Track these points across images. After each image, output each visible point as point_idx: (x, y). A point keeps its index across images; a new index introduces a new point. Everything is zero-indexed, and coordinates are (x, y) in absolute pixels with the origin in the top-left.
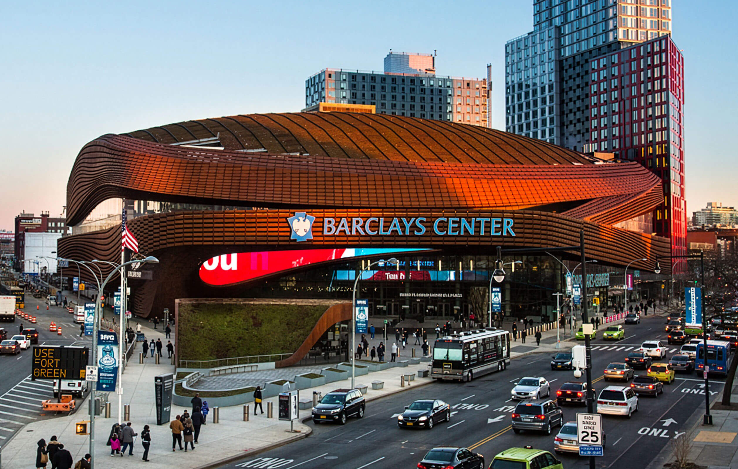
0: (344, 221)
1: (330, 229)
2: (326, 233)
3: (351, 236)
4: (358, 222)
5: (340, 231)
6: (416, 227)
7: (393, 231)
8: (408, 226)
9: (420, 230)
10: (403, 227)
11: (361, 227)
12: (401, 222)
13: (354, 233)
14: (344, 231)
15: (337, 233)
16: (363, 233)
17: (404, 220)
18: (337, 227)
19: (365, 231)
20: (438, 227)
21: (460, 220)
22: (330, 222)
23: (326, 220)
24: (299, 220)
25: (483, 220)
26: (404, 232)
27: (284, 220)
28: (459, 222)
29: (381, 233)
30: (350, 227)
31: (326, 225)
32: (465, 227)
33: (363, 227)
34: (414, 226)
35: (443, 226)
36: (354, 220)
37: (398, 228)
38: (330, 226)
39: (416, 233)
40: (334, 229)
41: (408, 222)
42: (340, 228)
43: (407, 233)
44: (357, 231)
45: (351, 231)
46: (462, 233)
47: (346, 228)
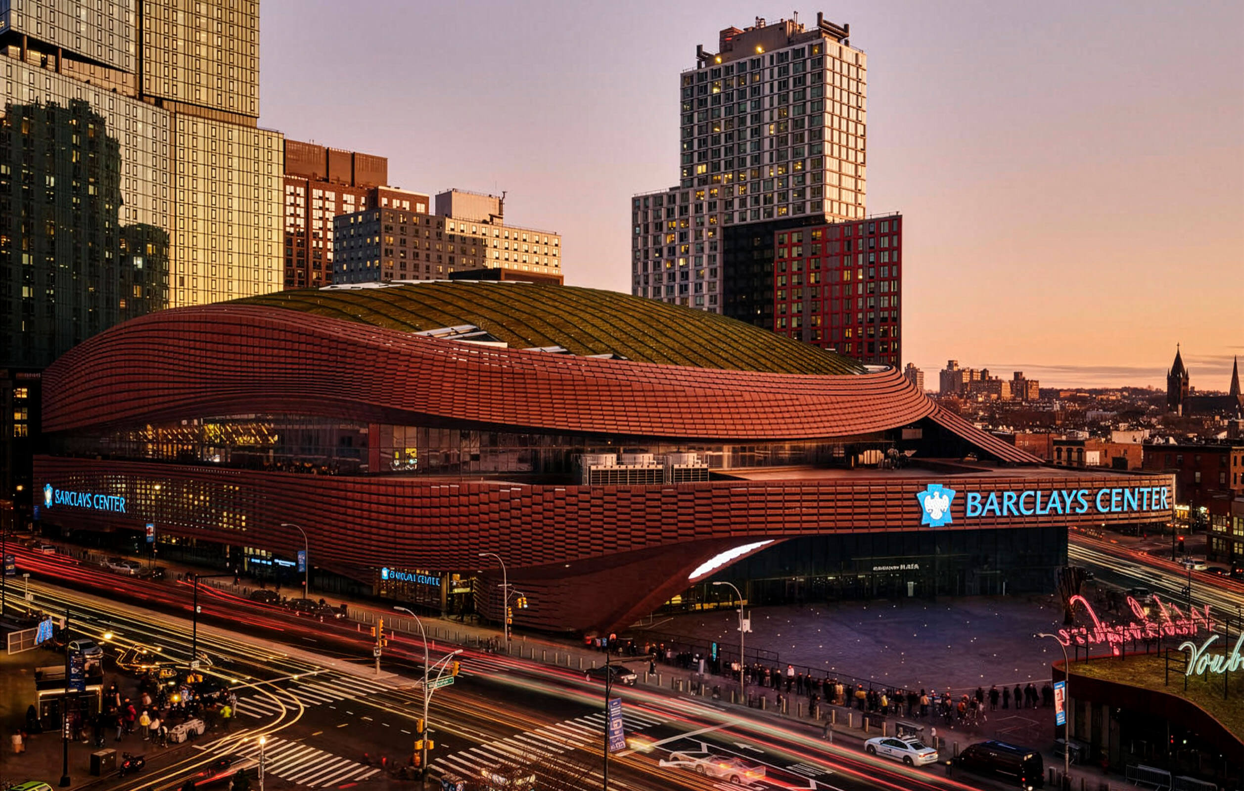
0: (993, 496)
1: (975, 509)
2: (969, 513)
3: (1002, 516)
4: (1010, 498)
5: (989, 511)
6: (1079, 503)
7: (1051, 509)
8: (1068, 502)
9: (1082, 507)
10: (1063, 502)
11: (1014, 504)
12: (1060, 495)
13: (1005, 513)
14: (993, 511)
15: (984, 514)
16: (1016, 513)
17: (1064, 493)
18: (984, 505)
19: (1018, 510)
20: (1102, 501)
21: (1123, 491)
22: (974, 498)
23: (970, 495)
24: (933, 497)
25: (1145, 490)
26: (1064, 508)
27: (911, 496)
28: (1123, 494)
29: (1039, 512)
30: (1001, 504)
31: (970, 503)
32: (1128, 500)
33: (1017, 504)
34: (1075, 500)
35: (1107, 501)
36: (1006, 494)
37: (1058, 505)
38: (976, 503)
39: (1078, 510)
40: (980, 507)
41: (1069, 496)
42: (988, 507)
43: (1068, 511)
44: (1009, 509)
45: (1001, 510)
46: (1126, 509)
47: (996, 507)
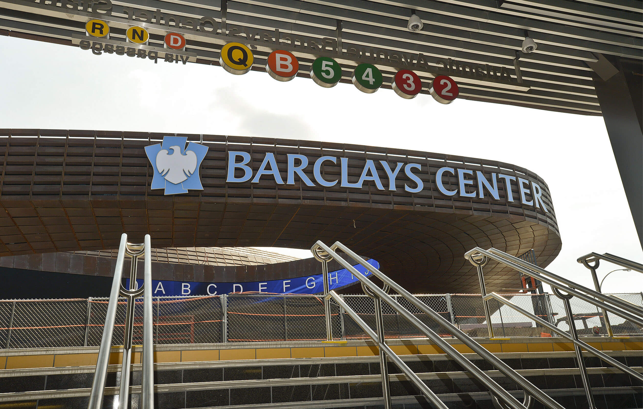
0: (269, 158)
1: (239, 172)
2: (231, 178)
3: (287, 187)
4: (298, 162)
5: (263, 177)
6: (408, 179)
7: (366, 183)
8: (392, 177)
9: (414, 185)
10: (384, 177)
11: (304, 171)
12: (380, 168)
13: (291, 181)
14: (271, 177)
15: (256, 180)
16: (309, 183)
17: (385, 164)
18: (255, 170)
19: (314, 181)
20: (444, 183)
22: (239, 159)
23: (232, 155)
24: (171, 152)
25: (508, 179)
26: (386, 185)
27: (136, 152)
29: (345, 183)
30: (284, 171)
31: (232, 165)
32: (484, 187)
33: (309, 172)
34: (403, 177)
35: (451, 181)
36: (291, 158)
37: (375, 178)
38: (241, 165)
39: (407, 189)
40: (249, 172)
41: (393, 170)
42: (262, 171)
43: (392, 187)
44: (297, 178)
45: (284, 178)
46: (482, 196)
47: (275, 172)
